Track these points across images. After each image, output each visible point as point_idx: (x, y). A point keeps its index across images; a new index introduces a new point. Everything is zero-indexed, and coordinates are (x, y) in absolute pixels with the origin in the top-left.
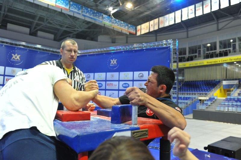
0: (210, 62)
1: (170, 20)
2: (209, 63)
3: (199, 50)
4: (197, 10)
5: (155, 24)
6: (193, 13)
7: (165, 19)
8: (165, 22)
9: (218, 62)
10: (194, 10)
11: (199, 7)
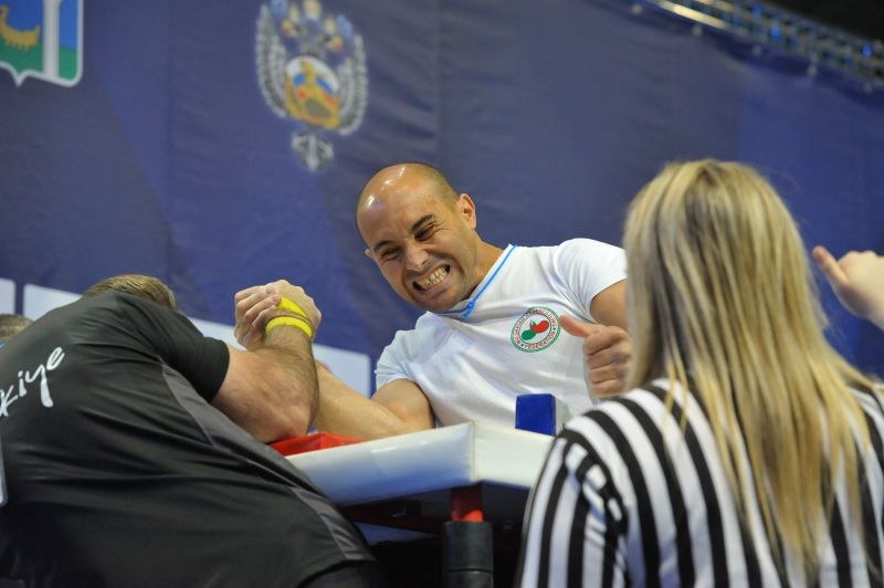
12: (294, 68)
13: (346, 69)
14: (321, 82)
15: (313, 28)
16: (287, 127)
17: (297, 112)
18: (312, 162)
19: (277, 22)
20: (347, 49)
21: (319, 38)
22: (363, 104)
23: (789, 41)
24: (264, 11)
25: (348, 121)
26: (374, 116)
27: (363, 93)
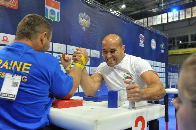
0: (185, 52)
1: (157, 21)
2: (183, 52)
3: (174, 41)
4: (181, 15)
5: (145, 22)
6: (177, 17)
7: (153, 19)
8: (153, 21)
9: (191, 52)
10: (178, 14)
11: (182, 12)
12: (83, 20)
13: (88, 21)
14: (85, 22)
15: (85, 16)
16: (82, 26)
17: (83, 25)
18: (84, 30)
19: (81, 15)
20: (88, 19)
21: (85, 17)
22: (90, 24)
23: (129, 20)
24: (80, 14)
25: (88, 26)
26: (91, 25)
27: (90, 23)
